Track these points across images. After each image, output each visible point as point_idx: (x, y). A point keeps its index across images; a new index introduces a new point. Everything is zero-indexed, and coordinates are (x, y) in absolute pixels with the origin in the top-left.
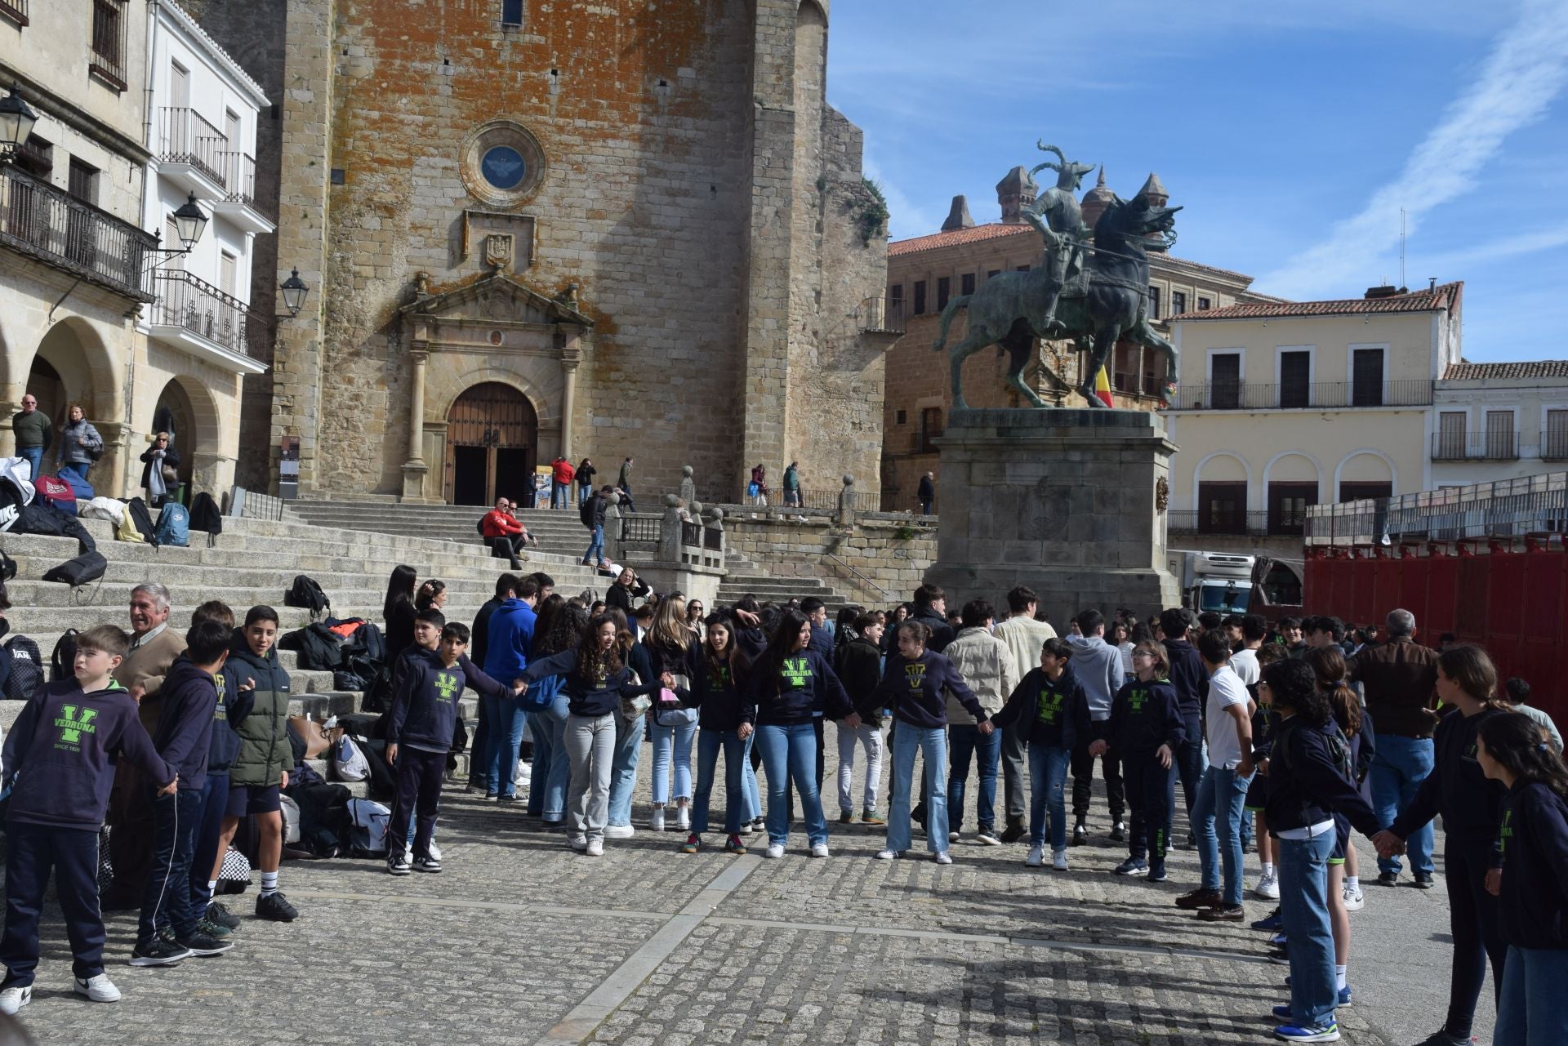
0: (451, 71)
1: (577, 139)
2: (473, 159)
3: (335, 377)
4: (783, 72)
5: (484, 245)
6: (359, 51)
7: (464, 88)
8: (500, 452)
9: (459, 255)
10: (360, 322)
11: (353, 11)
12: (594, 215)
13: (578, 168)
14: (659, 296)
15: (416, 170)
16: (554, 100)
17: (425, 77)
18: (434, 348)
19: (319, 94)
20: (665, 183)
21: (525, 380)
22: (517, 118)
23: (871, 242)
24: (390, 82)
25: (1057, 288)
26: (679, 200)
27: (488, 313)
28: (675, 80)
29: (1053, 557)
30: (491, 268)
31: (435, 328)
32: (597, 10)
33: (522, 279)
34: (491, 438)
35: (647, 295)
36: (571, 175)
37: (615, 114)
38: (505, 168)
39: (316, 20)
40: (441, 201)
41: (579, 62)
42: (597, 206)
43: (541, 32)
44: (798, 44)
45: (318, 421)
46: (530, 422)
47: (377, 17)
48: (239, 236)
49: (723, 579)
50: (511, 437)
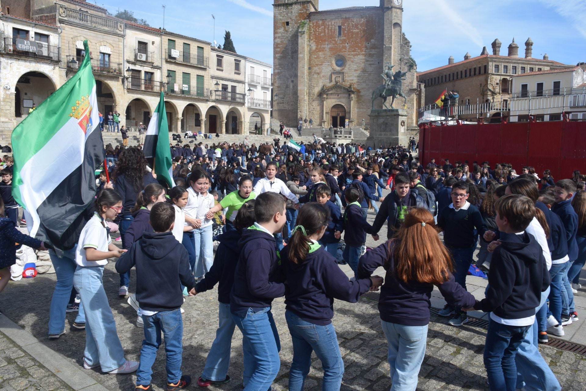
0: (329, 46)
1: (352, 56)
2: (334, 62)
3: (310, 105)
4: (390, 38)
5: (335, 78)
6: (312, 45)
7: (331, 49)
8: (340, 117)
9: (331, 81)
10: (314, 95)
11: (311, 38)
12: (356, 70)
13: (352, 62)
14: (368, 85)
15: (323, 66)
16: (347, 49)
17: (324, 48)
18: (327, 98)
19: (304, 55)
20: (369, 63)
21: (344, 103)
22: (341, 53)
23: (411, 71)
24: (318, 50)
25: (385, 88)
26: (372, 66)
27: (337, 91)
28: (371, 42)
29: (385, 135)
30: (337, 82)
31: (327, 95)
32: (355, 31)
33: (342, 84)
34: (338, 114)
35: (366, 85)
36: (351, 63)
37: (359, 50)
38: (340, 63)
39: (303, 41)
40: (328, 71)
41: (352, 41)
42: (356, 69)
43: (345, 37)
44: (394, 32)
45: (307, 114)
46: (345, 111)
47: (316, 38)
48: (267, 89)
49: (352, 140)
50: (342, 114)
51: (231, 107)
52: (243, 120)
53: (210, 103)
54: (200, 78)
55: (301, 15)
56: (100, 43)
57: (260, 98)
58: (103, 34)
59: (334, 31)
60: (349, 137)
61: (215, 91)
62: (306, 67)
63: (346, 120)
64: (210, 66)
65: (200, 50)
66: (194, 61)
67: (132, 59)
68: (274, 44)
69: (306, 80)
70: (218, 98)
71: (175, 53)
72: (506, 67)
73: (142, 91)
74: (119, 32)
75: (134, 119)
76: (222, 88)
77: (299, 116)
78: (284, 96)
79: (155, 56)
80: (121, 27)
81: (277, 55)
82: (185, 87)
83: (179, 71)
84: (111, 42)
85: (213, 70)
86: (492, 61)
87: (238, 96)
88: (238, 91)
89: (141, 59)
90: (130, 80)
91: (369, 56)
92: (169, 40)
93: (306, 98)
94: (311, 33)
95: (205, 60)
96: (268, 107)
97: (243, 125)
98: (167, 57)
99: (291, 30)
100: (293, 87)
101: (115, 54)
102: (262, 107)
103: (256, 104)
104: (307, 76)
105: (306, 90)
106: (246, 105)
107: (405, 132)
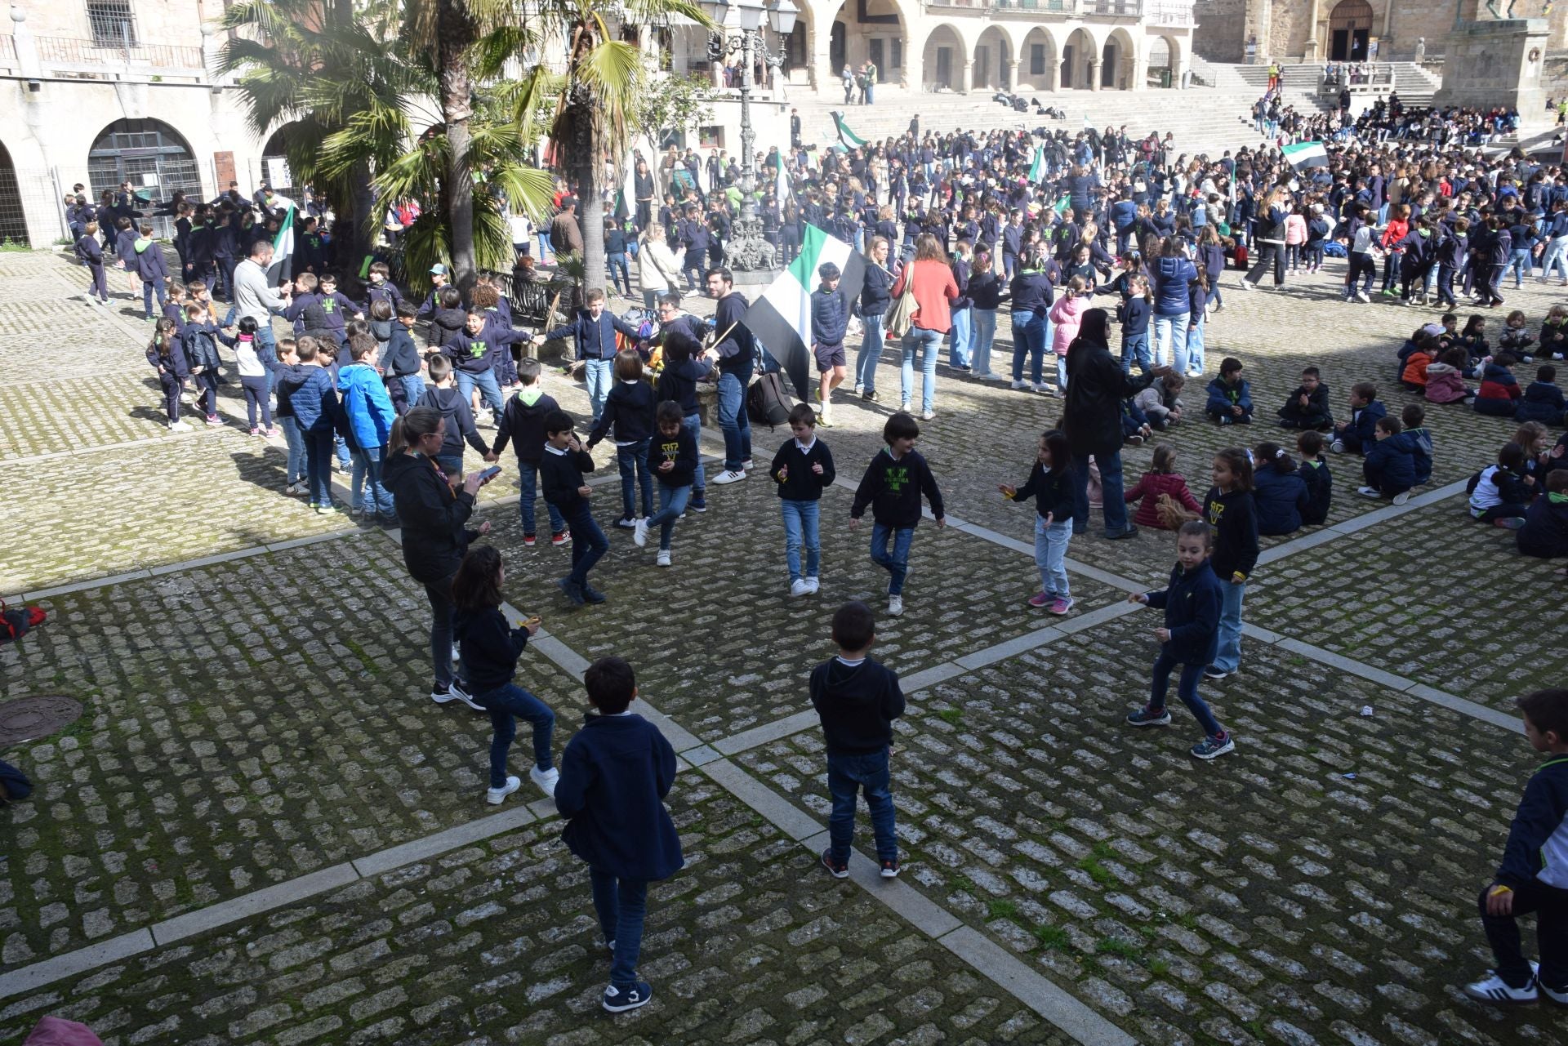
3: (1277, 3)
8: (1356, 32)
29: (1482, 84)
34: (1351, 24)
45: (1267, 25)
46: (1370, 15)
50: (1361, 24)
51: (1115, 27)
52: (1136, 56)
53: (1074, 22)
60: (1385, 89)
63: (1371, 39)
70: (1089, 8)
73: (952, 7)
77: (1247, 33)
87: (1128, 1)
96: (1188, 20)
97: (1135, 68)
102: (1175, 24)
103: (1166, 15)
106: (1147, 20)
107: (1536, 77)
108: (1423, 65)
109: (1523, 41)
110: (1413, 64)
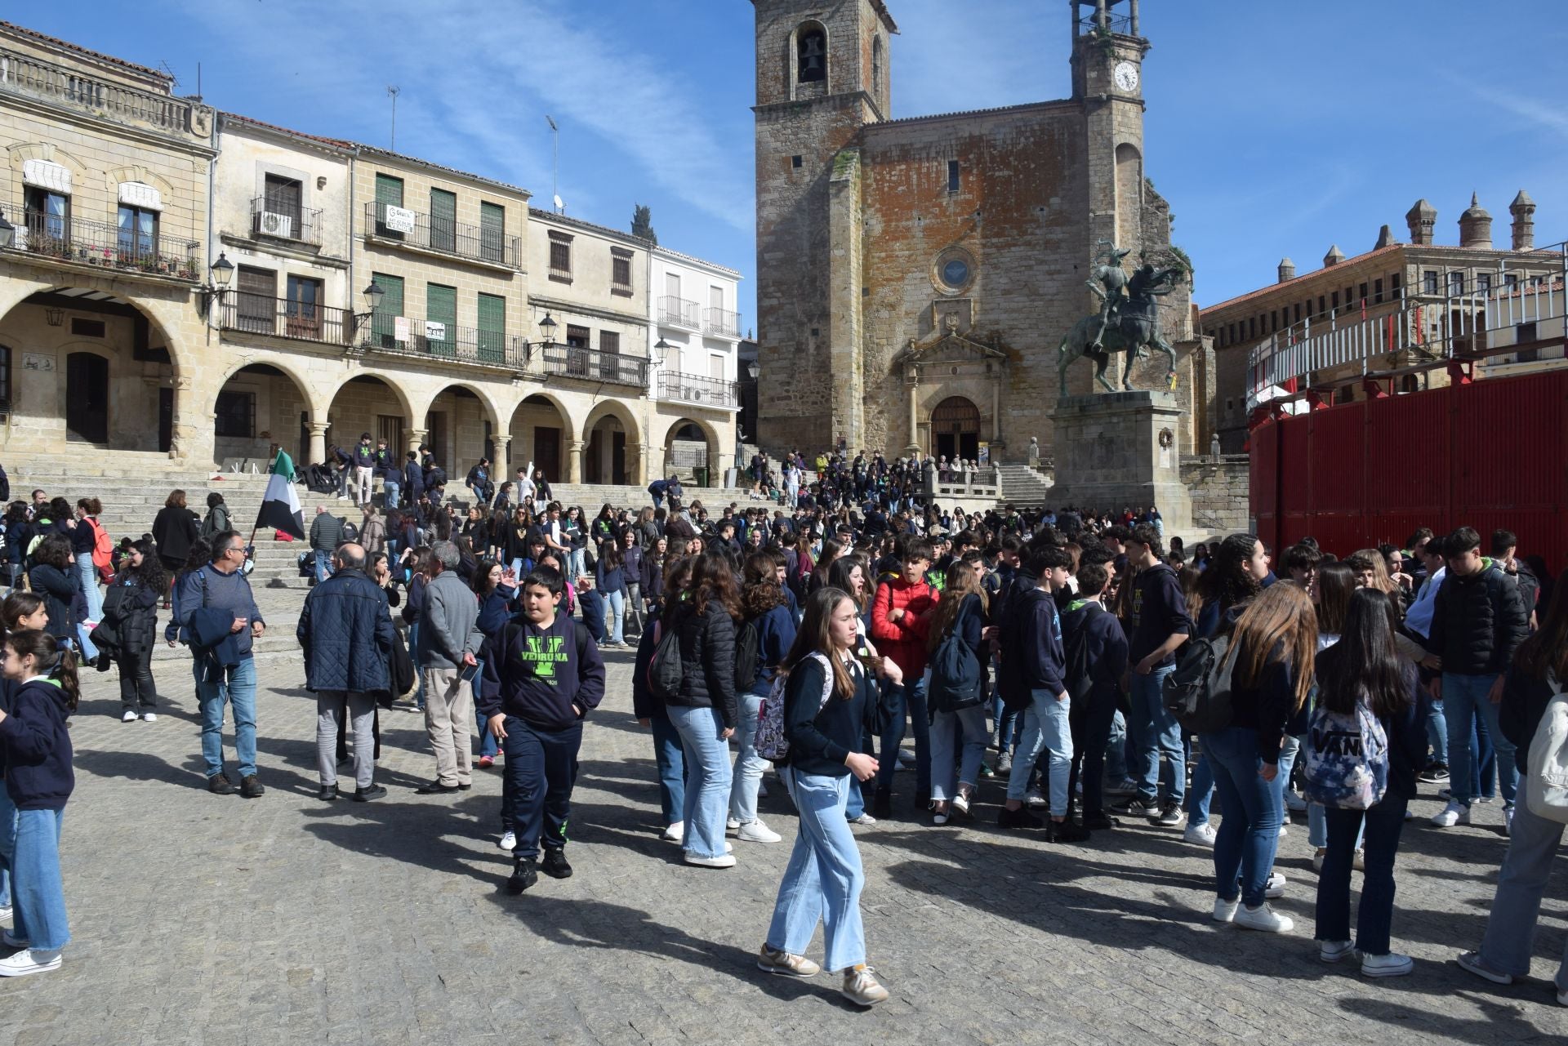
0: (922, 223)
1: (993, 250)
2: (935, 271)
3: (870, 402)
4: (1108, 191)
5: (943, 319)
6: (873, 222)
7: (929, 231)
8: (962, 434)
9: (930, 328)
10: (881, 370)
11: (870, 201)
12: (1006, 292)
13: (995, 267)
14: (1046, 336)
15: (906, 282)
16: (979, 229)
17: (908, 229)
18: (920, 381)
19: (848, 250)
20: (1046, 268)
21: (973, 392)
22: (959, 244)
24: (892, 234)
25: (1101, 324)
26: (1055, 277)
27: (948, 357)
28: (1049, 206)
29: (1106, 477)
30: (947, 332)
31: (920, 369)
32: (1001, 174)
33: (966, 336)
34: (956, 428)
35: (1040, 336)
36: (991, 272)
37: (1015, 232)
38: (956, 272)
39: (844, 211)
40: (921, 297)
41: (992, 205)
42: (1007, 287)
43: (970, 192)
44: (1121, 173)
45: (859, 427)
46: (977, 417)
47: (882, 201)
48: (725, 345)
49: (999, 501)
50: (967, 427)
51: (600, 398)
52: (642, 441)
53: (527, 383)
54: (492, 305)
55: (834, 134)
56: (119, 174)
57: (700, 373)
58: (132, 143)
59: (938, 178)
60: (990, 492)
61: (546, 345)
62: (856, 288)
63: (980, 444)
64: (527, 264)
65: (494, 216)
66: (469, 248)
67: (243, 231)
68: (758, 224)
69: (855, 326)
70: (553, 367)
71: (397, 218)
72: (1459, 277)
73: (279, 337)
74: (195, 141)
75: (265, 435)
76: (570, 338)
77: (835, 435)
78: (792, 377)
79: (328, 226)
80: (200, 122)
81: (767, 256)
82: (435, 330)
83: (417, 277)
84: (163, 170)
85: (535, 275)
86: (1416, 261)
87: (623, 363)
88: (621, 351)
89: (275, 233)
90: (232, 299)
91: (1046, 248)
92: (379, 175)
93: (857, 380)
94: (869, 186)
95: (508, 243)
96: (726, 400)
97: (643, 459)
98: (372, 230)
99: (807, 179)
100: (818, 348)
101: (178, 211)
102: (706, 402)
103: (688, 390)
104: (858, 313)
105: (854, 355)
106: (654, 392)
107: (1173, 468)
108: (1039, 470)
109: (1150, 419)
110: (1026, 468)
